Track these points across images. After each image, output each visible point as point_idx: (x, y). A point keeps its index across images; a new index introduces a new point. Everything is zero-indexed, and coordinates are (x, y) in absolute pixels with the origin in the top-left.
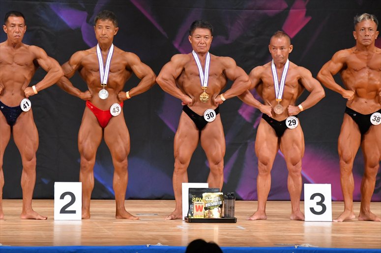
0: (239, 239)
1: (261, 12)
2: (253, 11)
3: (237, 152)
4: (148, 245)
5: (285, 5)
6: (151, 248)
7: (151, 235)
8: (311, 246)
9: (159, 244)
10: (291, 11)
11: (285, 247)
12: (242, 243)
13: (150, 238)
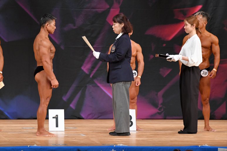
0: (82, 142)
1: (94, 10)
2: (89, 10)
3: (81, 91)
4: (29, 146)
5: (108, 7)
6: (30, 147)
7: (30, 140)
8: (123, 145)
9: (35, 145)
10: (111, 10)
11: (109, 146)
12: (84, 144)
13: (30, 142)
